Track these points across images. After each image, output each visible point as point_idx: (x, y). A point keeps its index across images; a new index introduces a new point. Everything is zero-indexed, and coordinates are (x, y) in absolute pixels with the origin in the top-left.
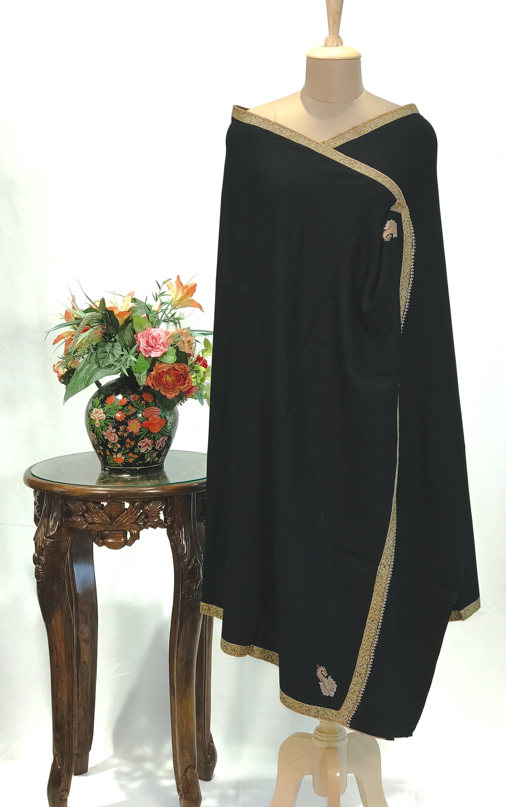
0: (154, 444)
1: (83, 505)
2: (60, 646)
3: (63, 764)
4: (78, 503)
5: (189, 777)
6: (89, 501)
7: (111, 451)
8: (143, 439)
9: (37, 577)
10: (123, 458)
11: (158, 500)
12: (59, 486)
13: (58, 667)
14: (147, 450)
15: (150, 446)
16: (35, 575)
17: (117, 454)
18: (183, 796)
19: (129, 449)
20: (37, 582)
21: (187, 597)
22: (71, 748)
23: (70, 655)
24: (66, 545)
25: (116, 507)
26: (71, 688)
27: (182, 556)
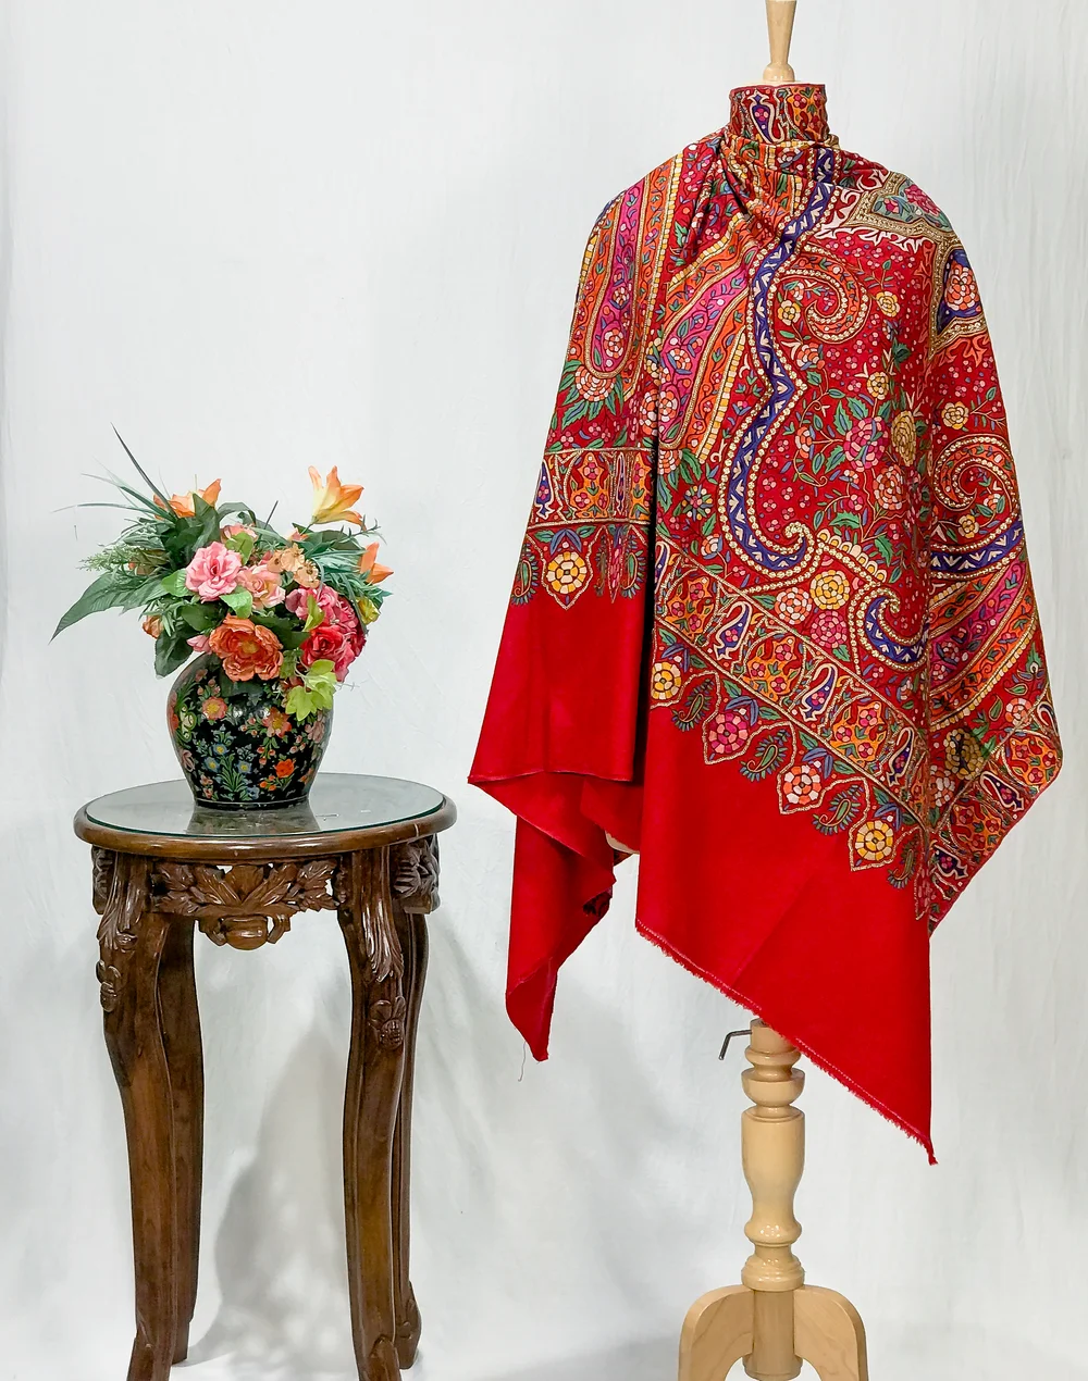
1: (186, 871)
2: (147, 1128)
3: (155, 1340)
4: (178, 870)
5: (380, 1353)
6: (200, 865)
9: (103, 1003)
11: (324, 859)
12: (144, 837)
13: (145, 1163)
16: (102, 999)
20: (106, 1014)
21: (376, 1031)
22: (168, 1312)
23: (164, 1142)
24: (157, 944)
25: (248, 873)
26: (167, 1203)
27: (367, 959)
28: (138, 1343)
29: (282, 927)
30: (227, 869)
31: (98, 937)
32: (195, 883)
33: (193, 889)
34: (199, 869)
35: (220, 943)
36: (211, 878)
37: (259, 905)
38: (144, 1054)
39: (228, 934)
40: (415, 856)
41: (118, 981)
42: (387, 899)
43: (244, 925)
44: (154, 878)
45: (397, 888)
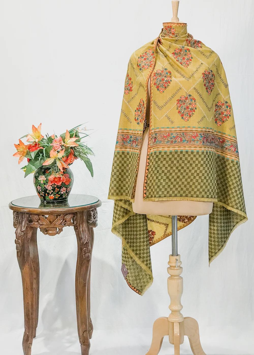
0: (67, 190)
1: (37, 217)
2: (28, 280)
3: (29, 332)
4: (35, 216)
5: (85, 336)
6: (40, 215)
7: (48, 194)
8: (62, 188)
9: (17, 249)
10: (54, 196)
11: (71, 214)
12: (27, 209)
13: (27, 289)
14: (64, 192)
15: (65, 191)
17: (51, 195)
18: (83, 344)
19: (57, 192)
20: (18, 252)
21: (84, 256)
22: (32, 325)
23: (32, 284)
24: (30, 235)
25: (52, 217)
26: (32, 298)
27: (82, 238)
28: (25, 333)
29: (61, 230)
30: (47, 216)
31: (15, 233)
32: (39, 220)
33: (39, 221)
34: (40, 216)
35: (46, 234)
36: (43, 218)
37: (55, 225)
38: (27, 261)
39: (47, 232)
40: (92, 213)
41: (20, 244)
42: (86, 223)
43: (51, 230)
44: (29, 218)
45: (88, 221)
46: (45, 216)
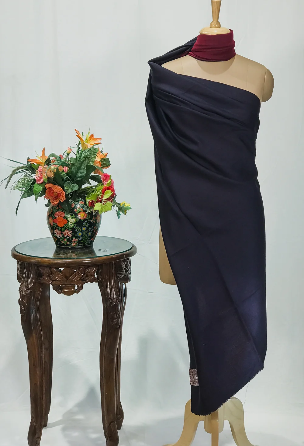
1: (48, 270)
3: (37, 422)
4: (46, 269)
9: (21, 312)
11: (94, 266)
12: (34, 258)
18: (109, 439)
20: (21, 316)
21: (111, 322)
22: (41, 413)
24: (39, 293)
25: (69, 270)
26: (41, 378)
27: (108, 298)
28: (31, 423)
29: (81, 288)
30: (62, 269)
31: (19, 291)
32: (52, 274)
33: (51, 275)
34: (52, 269)
35: (60, 293)
36: (57, 272)
37: (72, 281)
38: (34, 328)
39: (62, 290)
40: (123, 264)
41: (26, 306)
42: (114, 279)
43: (67, 287)
44: (38, 271)
45: (118, 275)
46: (60, 268)
